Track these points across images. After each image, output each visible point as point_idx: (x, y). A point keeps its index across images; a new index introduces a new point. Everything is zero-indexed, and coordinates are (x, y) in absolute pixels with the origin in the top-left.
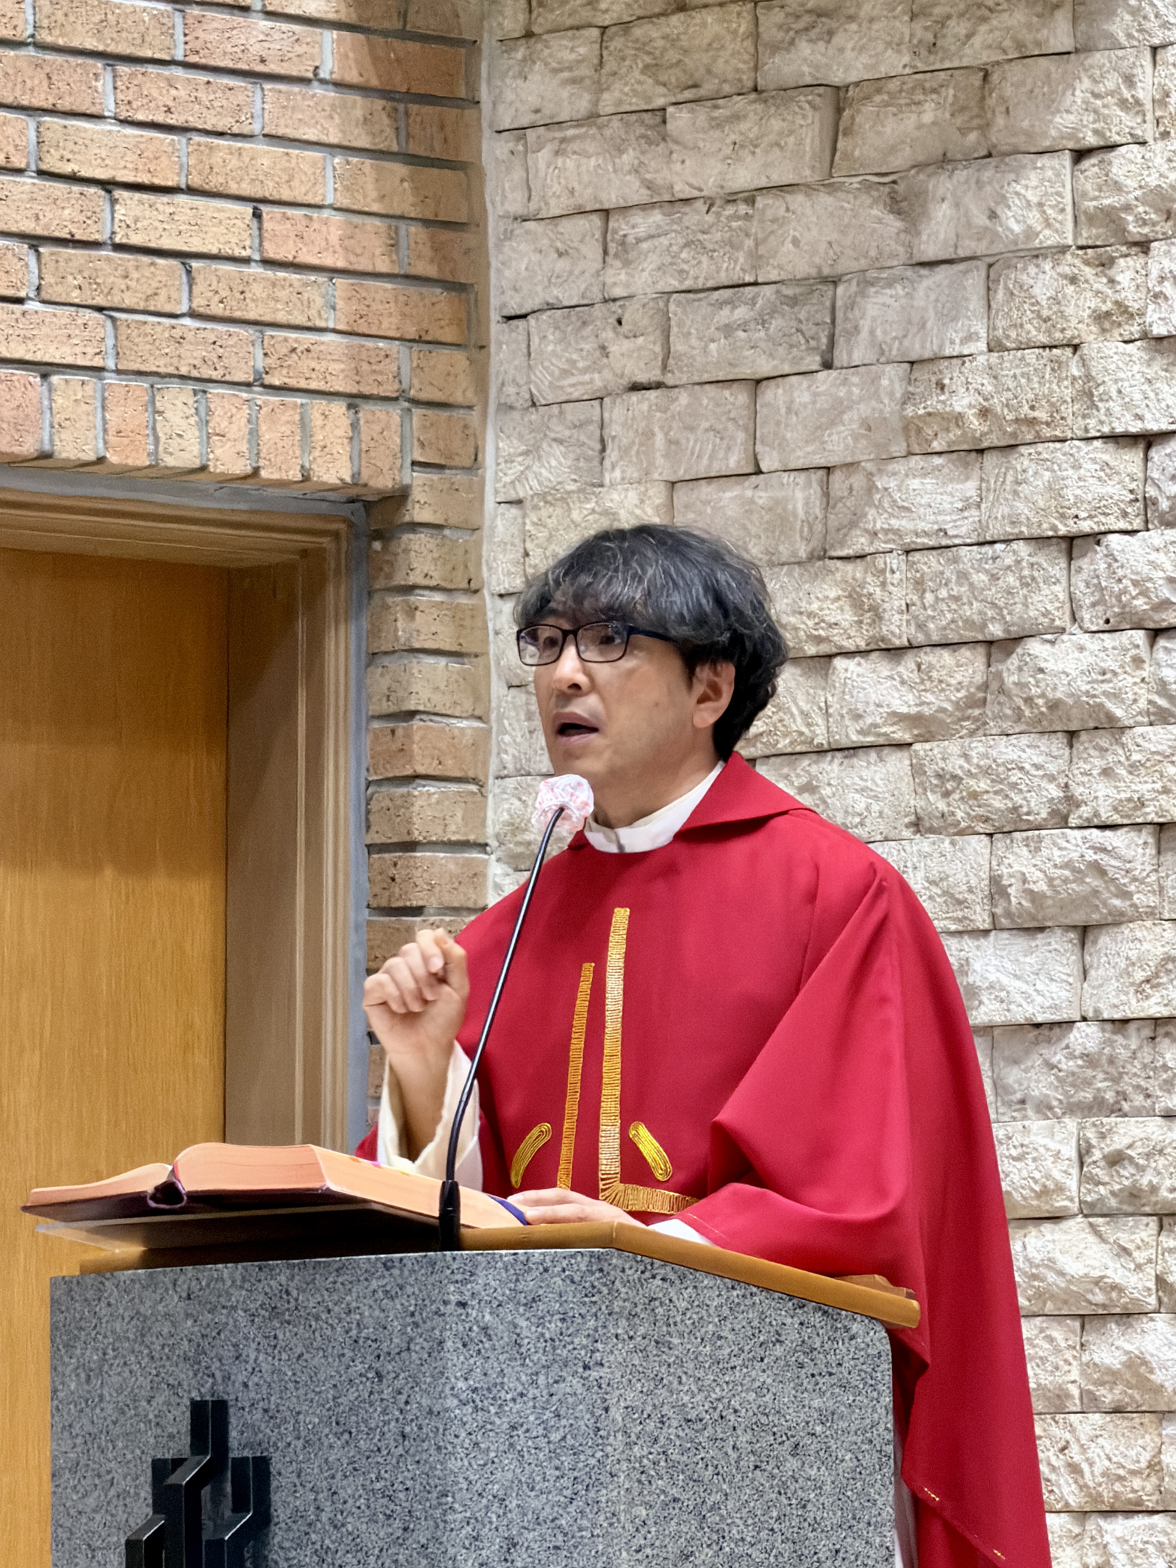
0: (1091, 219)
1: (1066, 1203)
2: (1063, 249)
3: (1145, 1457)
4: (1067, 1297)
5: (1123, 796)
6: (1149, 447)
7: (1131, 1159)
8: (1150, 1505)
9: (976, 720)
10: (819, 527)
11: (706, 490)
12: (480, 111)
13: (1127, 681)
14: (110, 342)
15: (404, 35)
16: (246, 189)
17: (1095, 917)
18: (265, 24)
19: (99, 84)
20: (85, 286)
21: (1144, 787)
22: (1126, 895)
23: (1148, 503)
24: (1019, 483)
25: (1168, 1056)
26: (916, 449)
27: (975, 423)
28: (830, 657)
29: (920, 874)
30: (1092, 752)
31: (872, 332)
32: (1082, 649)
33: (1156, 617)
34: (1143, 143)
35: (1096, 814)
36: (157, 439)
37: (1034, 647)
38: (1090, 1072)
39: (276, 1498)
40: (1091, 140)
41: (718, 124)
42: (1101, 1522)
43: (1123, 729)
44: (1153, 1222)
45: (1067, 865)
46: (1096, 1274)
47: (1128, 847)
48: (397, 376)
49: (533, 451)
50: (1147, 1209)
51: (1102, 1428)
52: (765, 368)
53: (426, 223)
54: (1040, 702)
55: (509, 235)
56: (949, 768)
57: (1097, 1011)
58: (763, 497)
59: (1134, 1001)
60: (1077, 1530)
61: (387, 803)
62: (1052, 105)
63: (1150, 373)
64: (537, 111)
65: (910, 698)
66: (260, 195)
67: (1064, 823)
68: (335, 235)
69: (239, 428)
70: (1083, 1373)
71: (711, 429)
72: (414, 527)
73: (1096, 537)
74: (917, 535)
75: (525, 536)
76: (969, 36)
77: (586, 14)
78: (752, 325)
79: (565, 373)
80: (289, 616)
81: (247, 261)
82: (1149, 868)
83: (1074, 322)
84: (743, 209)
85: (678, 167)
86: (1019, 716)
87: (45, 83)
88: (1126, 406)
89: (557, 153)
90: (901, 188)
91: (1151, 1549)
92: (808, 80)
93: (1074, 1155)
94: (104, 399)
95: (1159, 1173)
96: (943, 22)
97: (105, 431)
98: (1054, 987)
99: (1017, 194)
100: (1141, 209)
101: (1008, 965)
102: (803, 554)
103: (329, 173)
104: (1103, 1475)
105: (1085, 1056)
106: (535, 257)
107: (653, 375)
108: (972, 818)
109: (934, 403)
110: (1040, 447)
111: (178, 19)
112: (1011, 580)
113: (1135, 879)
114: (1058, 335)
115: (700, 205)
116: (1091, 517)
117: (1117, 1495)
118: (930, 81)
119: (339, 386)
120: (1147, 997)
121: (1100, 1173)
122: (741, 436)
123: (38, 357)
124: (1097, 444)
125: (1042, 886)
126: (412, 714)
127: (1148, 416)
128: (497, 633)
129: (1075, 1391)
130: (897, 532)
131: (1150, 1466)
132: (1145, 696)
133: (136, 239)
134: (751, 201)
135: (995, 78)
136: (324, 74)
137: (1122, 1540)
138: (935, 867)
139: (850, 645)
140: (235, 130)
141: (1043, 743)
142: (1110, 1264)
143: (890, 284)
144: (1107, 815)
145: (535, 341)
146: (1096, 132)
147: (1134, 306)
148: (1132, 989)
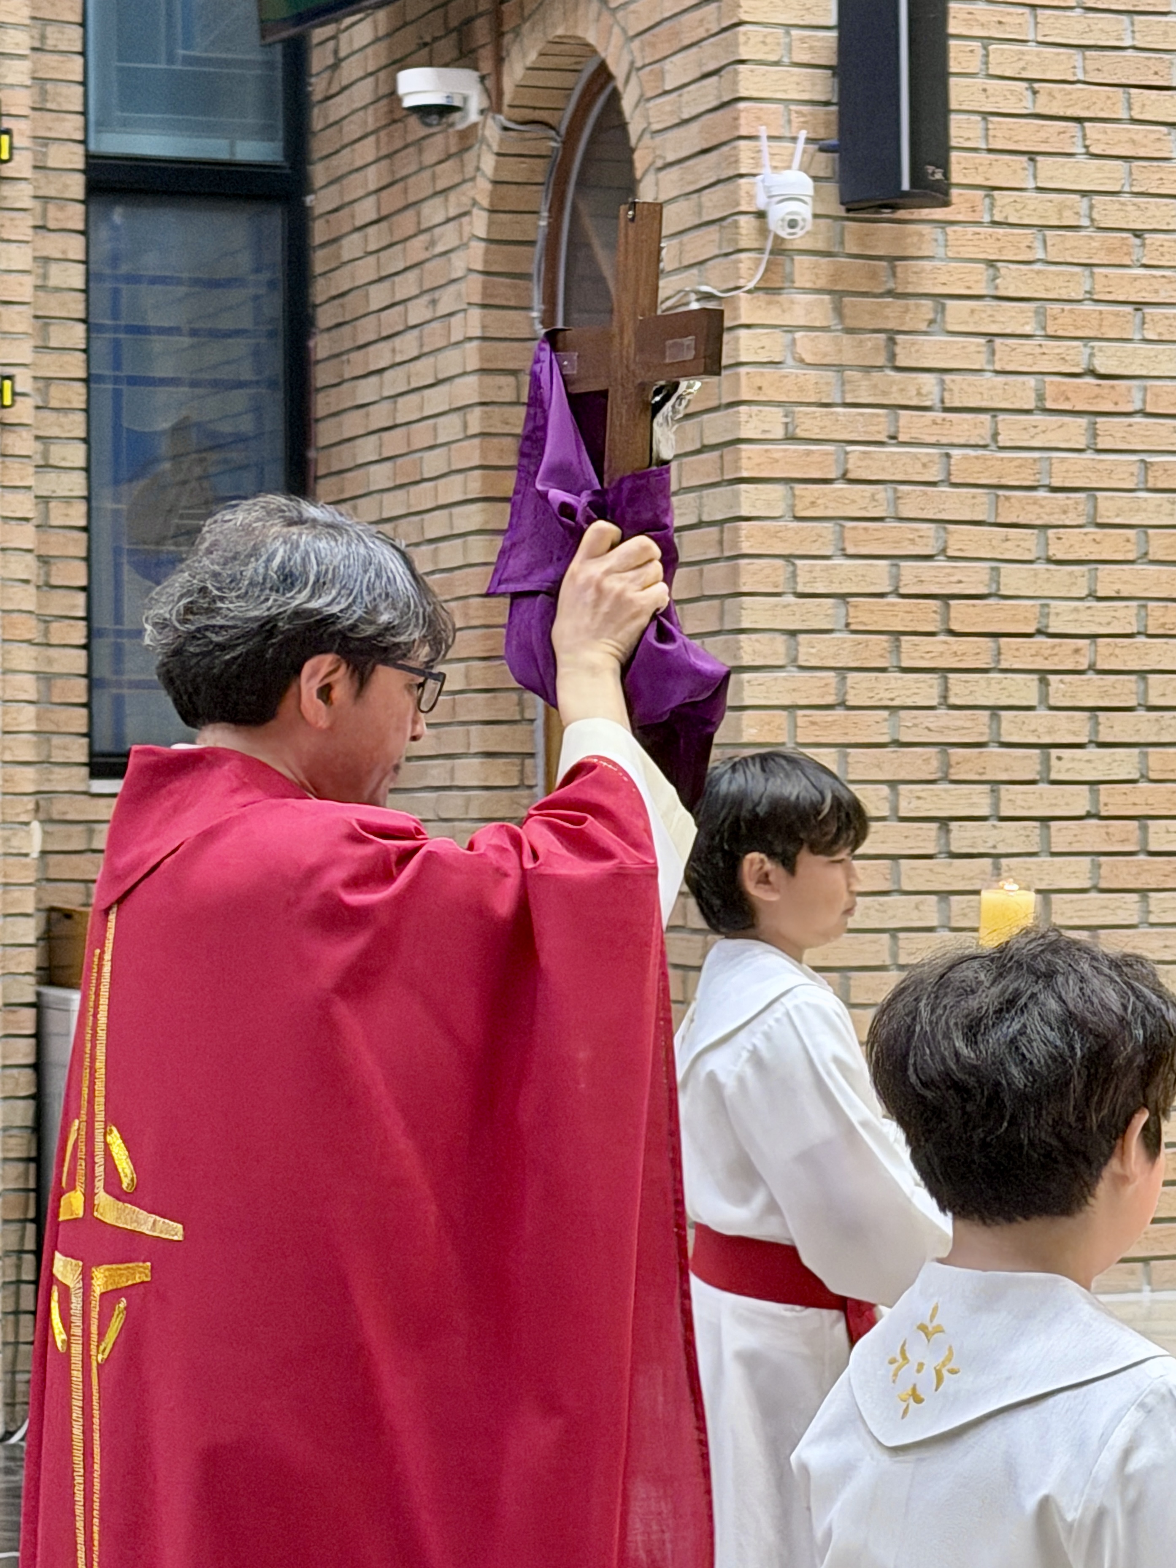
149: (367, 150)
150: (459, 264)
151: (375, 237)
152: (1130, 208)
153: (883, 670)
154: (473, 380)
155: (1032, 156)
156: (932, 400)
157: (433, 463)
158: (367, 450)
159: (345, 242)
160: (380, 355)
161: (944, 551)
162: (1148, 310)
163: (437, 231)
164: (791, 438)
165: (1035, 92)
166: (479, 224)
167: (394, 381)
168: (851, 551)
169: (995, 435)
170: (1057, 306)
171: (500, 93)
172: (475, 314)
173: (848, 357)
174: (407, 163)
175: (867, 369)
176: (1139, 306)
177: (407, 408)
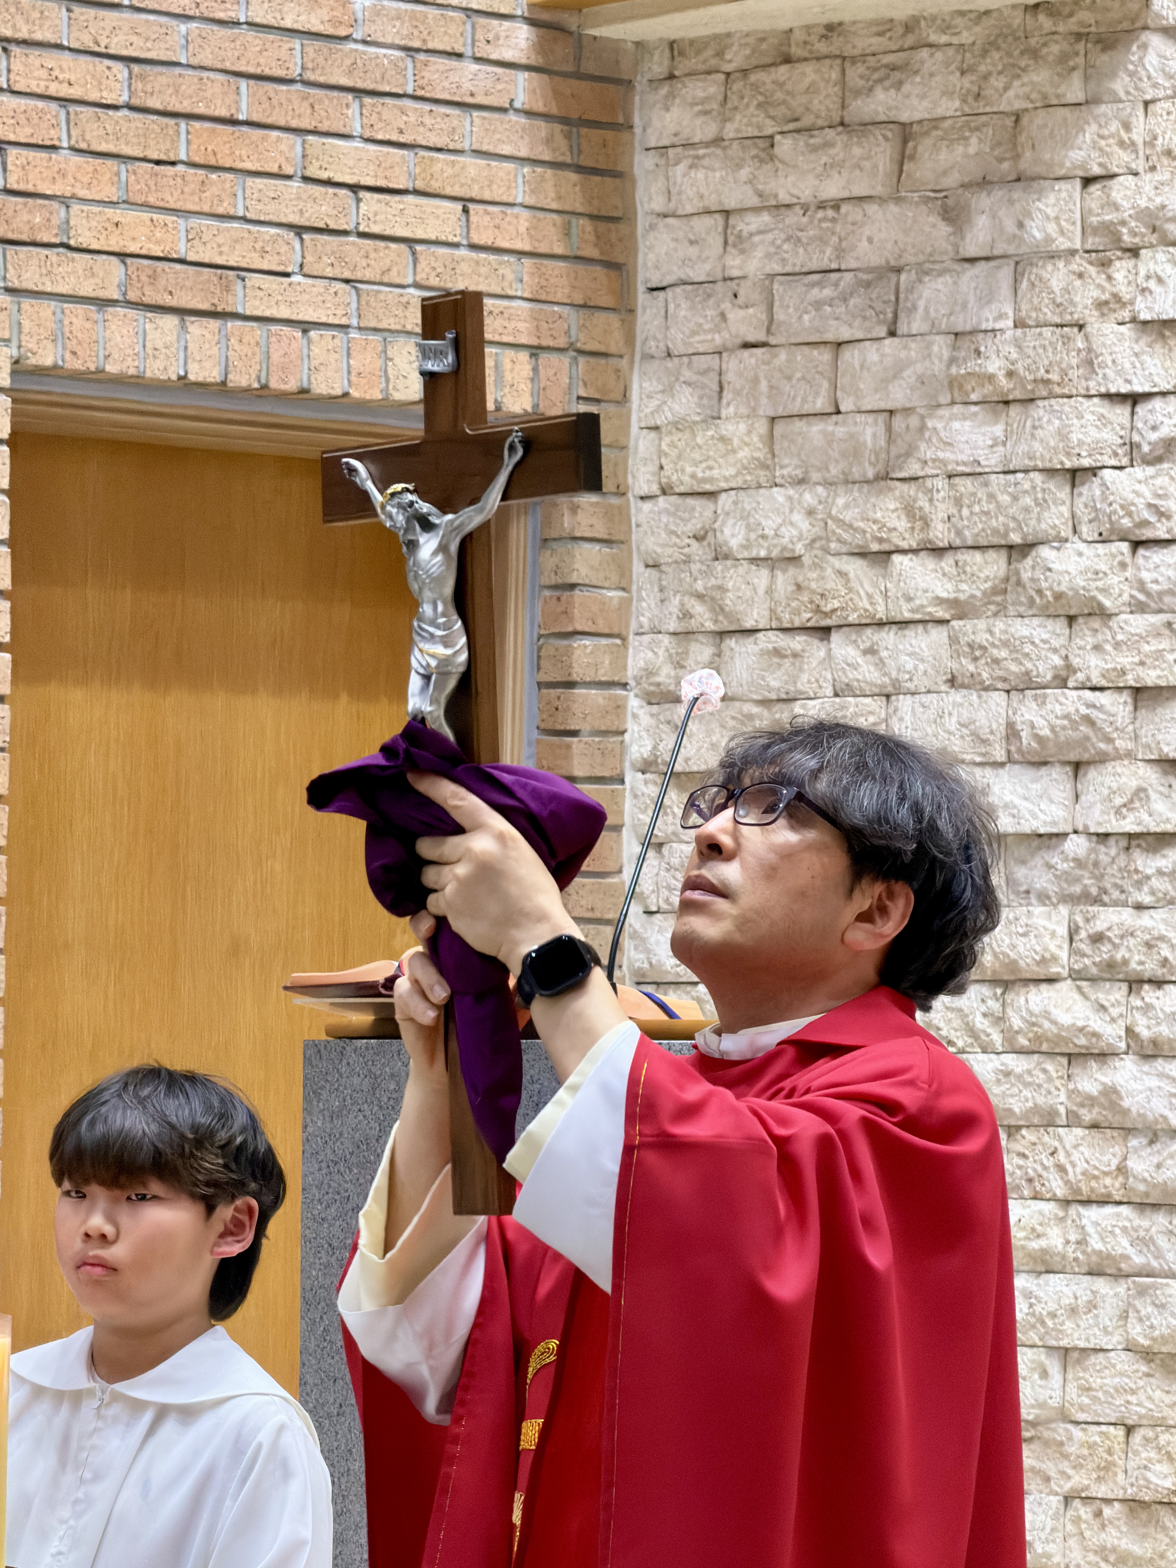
0: (1095, 231)
1: (1059, 970)
2: (1073, 252)
3: (1115, 1162)
4: (1059, 1039)
5: (1109, 666)
6: (1134, 404)
7: (1109, 940)
8: (1118, 1198)
9: (998, 604)
10: (883, 456)
11: (798, 424)
12: (633, 134)
13: (1114, 580)
14: (354, 305)
15: (579, 76)
16: (457, 191)
17: (1086, 757)
18: (475, 67)
19: (350, 112)
20: (336, 264)
21: (1125, 660)
22: (1110, 740)
23: (1133, 447)
24: (1034, 427)
25: (1139, 862)
26: (958, 400)
27: (1003, 382)
28: (889, 553)
29: (954, 719)
30: (1087, 632)
31: (927, 310)
32: (1080, 554)
33: (1137, 532)
34: (1136, 174)
35: (1089, 679)
36: (387, 381)
37: (1045, 552)
38: (1079, 872)
40: (1096, 170)
41: (814, 149)
42: (1080, 1209)
43: (1110, 616)
44: (1124, 987)
45: (1067, 717)
46: (1080, 1024)
47: (1112, 705)
48: (567, 333)
49: (669, 390)
50: (1121, 976)
51: (1083, 1138)
52: (845, 334)
53: (592, 217)
54: (1048, 593)
55: (652, 227)
56: (978, 640)
57: (1086, 827)
58: (841, 431)
59: (1114, 821)
60: (1061, 1214)
61: (552, 652)
62: (1067, 143)
63: (1137, 348)
64: (676, 135)
65: (949, 586)
66: (468, 195)
67: (1064, 684)
68: (523, 225)
70: (1069, 1097)
71: (803, 378)
73: (1093, 471)
74: (957, 464)
75: (661, 453)
76: (1006, 89)
77: (714, 62)
78: (836, 302)
79: (694, 333)
81: (456, 245)
82: (1127, 721)
83: (1080, 308)
84: (830, 213)
85: (782, 180)
86: (1031, 602)
87: (309, 111)
88: (1118, 373)
89: (691, 167)
90: (950, 202)
91: (1117, 1231)
92: (883, 118)
93: (1065, 933)
94: (349, 349)
95: (1130, 950)
96: (986, 77)
97: (349, 372)
98: (1053, 807)
99: (1040, 210)
100: (1133, 224)
101: (1020, 790)
102: (870, 474)
103: (520, 180)
104: (1084, 1174)
105: (1075, 860)
106: (672, 245)
107: (761, 336)
108: (994, 679)
109: (972, 365)
110: (1053, 401)
111: (409, 63)
112: (1028, 501)
113: (1117, 729)
114: (1068, 317)
115: (798, 210)
116: (1090, 455)
117: (1092, 1190)
118: (975, 122)
119: (524, 340)
120: (1124, 818)
121: (1085, 947)
122: (825, 385)
123: (300, 317)
124: (1096, 400)
125: (1046, 732)
126: (573, 586)
127: (1135, 380)
128: (638, 526)
129: (1062, 1110)
130: (942, 461)
131: (1119, 1169)
132: (1127, 592)
133: (376, 229)
134: (836, 207)
135: (1025, 121)
136: (517, 105)
137: (1097, 1224)
138: (965, 715)
139: (904, 545)
140: (451, 147)
141: (1050, 624)
142: (1092, 1016)
143: (941, 273)
144: (1097, 680)
145: (671, 306)
146: (1100, 165)
147: (1126, 297)
148: (1112, 812)
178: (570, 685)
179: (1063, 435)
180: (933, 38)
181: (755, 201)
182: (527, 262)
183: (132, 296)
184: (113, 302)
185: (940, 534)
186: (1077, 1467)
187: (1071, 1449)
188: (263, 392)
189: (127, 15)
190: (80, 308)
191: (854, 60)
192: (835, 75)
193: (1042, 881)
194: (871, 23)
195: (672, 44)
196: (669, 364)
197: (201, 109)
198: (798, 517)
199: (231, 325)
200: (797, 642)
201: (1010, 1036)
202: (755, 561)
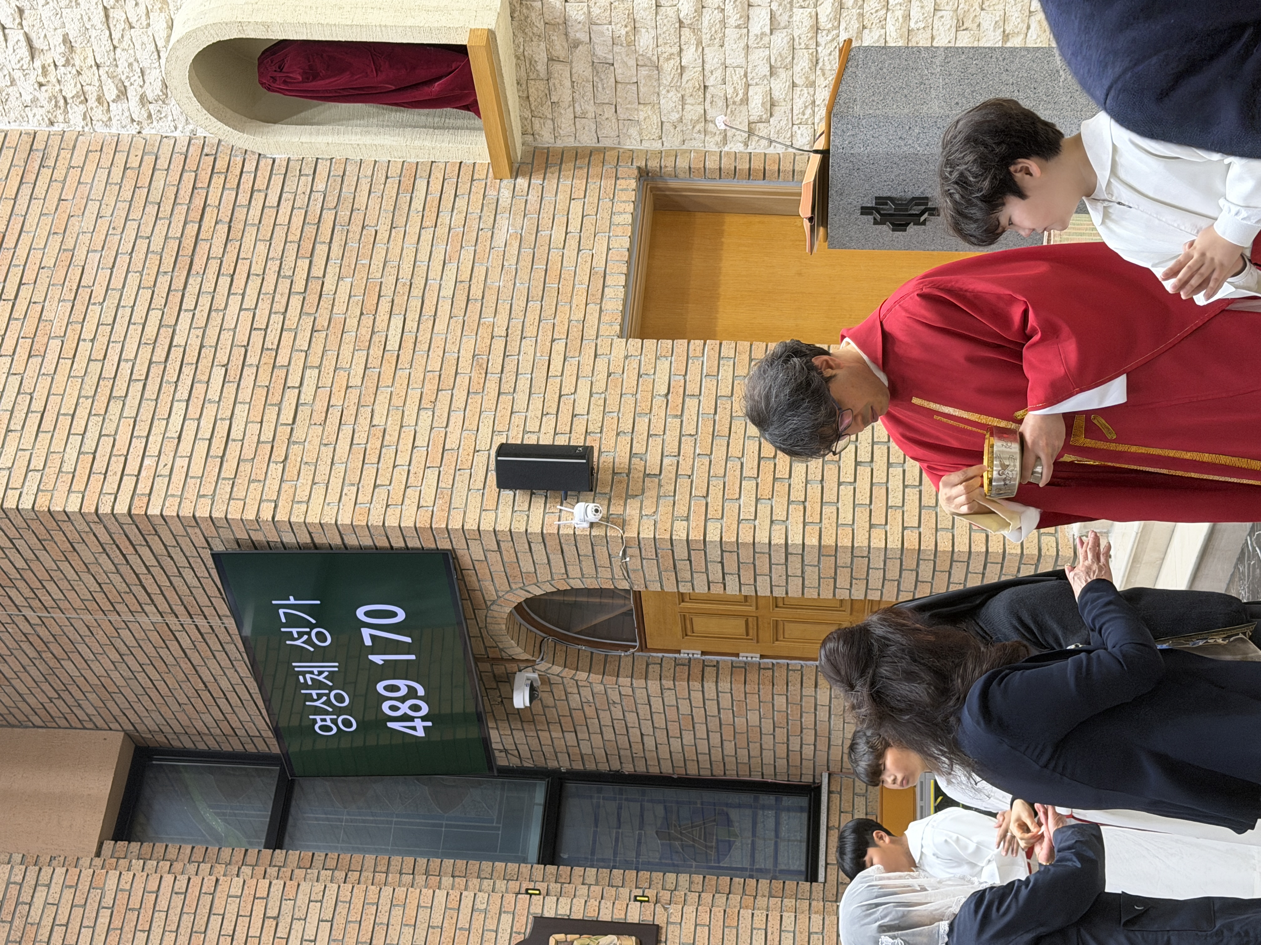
4: (835, 12)
9: (698, 31)
10: (651, 68)
11: (641, 95)
12: (550, 147)
14: (602, 234)
15: (533, 164)
16: (568, 202)
18: (530, 196)
19: (543, 234)
20: (590, 239)
24: (643, 18)
26: (634, 43)
27: (628, 29)
28: (681, 66)
31: (606, 53)
36: (625, 224)
37: (681, 16)
39: (885, 195)
41: (555, 89)
45: (734, 9)
48: (611, 168)
49: (630, 137)
52: (613, 80)
53: (576, 160)
54: (695, 14)
55: (579, 141)
56: (709, 38)
58: (643, 81)
61: (710, 174)
64: (551, 133)
65: (692, 47)
66: (569, 199)
67: (724, 10)
68: (578, 182)
69: (623, 205)
71: (626, 93)
72: (646, 165)
74: (654, 44)
75: (649, 139)
76: (537, 27)
77: (528, 121)
78: (603, 82)
79: (612, 128)
80: (666, 196)
81: (584, 202)
84: (575, 84)
85: (565, 100)
86: (698, 20)
87: (543, 247)
89: (561, 129)
90: (572, 45)
92: (546, 67)
94: (615, 236)
96: (534, 34)
97: (623, 236)
99: (575, 16)
102: (657, 72)
103: (564, 182)
106: (585, 135)
107: (613, 107)
108: (721, 32)
109: (623, 39)
111: (529, 216)
112: (665, 21)
115: (574, 94)
118: (547, 37)
119: (613, 182)
122: (628, 86)
123: (606, 251)
125: (738, 15)
126: (690, 168)
128: (671, 147)
130: (653, 49)
133: (579, 227)
134: (573, 82)
135: (547, 21)
136: (541, 183)
138: (732, 42)
139: (679, 61)
140: (554, 204)
141: (704, 14)
143: (594, 48)
145: (604, 135)
149: (544, 735)
150: (599, 688)
151: (583, 735)
152: (598, 377)
153: (790, 485)
154: (650, 683)
155: (574, 416)
156: (675, 460)
157: (685, 708)
158: (676, 744)
159: (583, 752)
160: (635, 734)
161: (739, 458)
162: (641, 372)
163: (584, 700)
164: (687, 519)
165: (547, 414)
166: (582, 676)
167: (647, 728)
168: (737, 496)
169: (690, 435)
170: (638, 409)
171: (527, 660)
172: (621, 680)
173: (654, 493)
174: (552, 714)
175: (660, 486)
176: (639, 376)
177: (659, 721)
178: (720, 168)
179: (645, 10)
180: (521, 50)
181: (572, 108)
182: (589, 180)
183: (599, 302)
184: (601, 308)
185: (676, 49)
186: (972, 6)
187: (966, 8)
188: (629, 262)
189: (514, 301)
190: (602, 318)
191: (528, 76)
192: (533, 82)
193: (785, 17)
194: (517, 71)
195: (523, 134)
196: (621, 136)
197: (542, 280)
198: (669, 95)
199: (607, 272)
200: (708, 96)
201: (834, 28)
202: (683, 110)
